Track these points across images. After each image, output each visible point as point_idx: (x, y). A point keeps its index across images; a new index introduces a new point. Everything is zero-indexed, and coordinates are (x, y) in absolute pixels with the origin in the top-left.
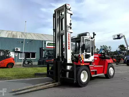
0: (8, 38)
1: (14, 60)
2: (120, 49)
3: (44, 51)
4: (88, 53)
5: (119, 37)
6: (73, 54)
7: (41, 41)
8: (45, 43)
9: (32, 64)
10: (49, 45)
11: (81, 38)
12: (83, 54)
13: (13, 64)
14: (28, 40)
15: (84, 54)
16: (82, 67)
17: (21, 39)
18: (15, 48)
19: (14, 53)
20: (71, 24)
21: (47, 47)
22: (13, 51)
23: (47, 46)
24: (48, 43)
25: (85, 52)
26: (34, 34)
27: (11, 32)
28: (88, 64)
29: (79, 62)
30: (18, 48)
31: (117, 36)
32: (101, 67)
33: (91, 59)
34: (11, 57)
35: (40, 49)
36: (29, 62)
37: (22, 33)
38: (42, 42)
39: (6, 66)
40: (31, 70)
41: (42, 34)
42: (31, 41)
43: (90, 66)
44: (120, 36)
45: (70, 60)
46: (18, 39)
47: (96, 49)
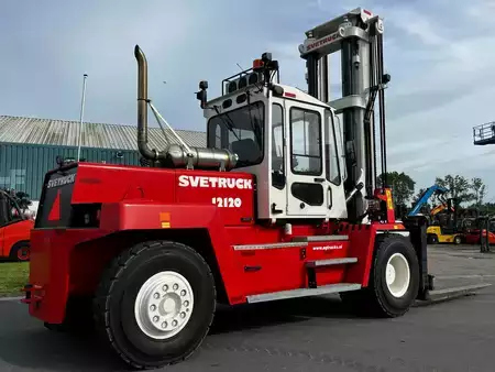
27: (44, 124)
34: (27, 217)
39: (7, 254)
42: (117, 156)
46: (64, 149)
47: (417, 192)
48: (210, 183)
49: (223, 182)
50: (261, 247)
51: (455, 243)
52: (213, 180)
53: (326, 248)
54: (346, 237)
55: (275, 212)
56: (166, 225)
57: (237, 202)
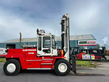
7: (74, 41)
24: (80, 42)
30: (59, 47)
48: (28, 50)
49: (30, 50)
50: (32, 60)
52: (29, 50)
53: (47, 61)
54: (53, 59)
55: (38, 55)
56: (12, 57)
57: (33, 53)
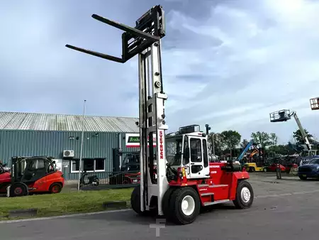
0: (51, 132)
1: (62, 176)
2: (298, 139)
3: (121, 155)
4: (196, 164)
5: (283, 117)
6: (169, 165)
7: (115, 133)
8: (124, 138)
9: (98, 183)
10: (132, 142)
11: (182, 136)
12: (188, 165)
13: (62, 184)
14: (89, 132)
15: (190, 164)
16: (183, 189)
17: (75, 132)
18: (65, 151)
19: (61, 160)
20: (163, 116)
21: (128, 146)
22: (60, 158)
23: (127, 144)
24: (130, 137)
25: (190, 162)
26: (101, 118)
27: (54, 118)
28: (195, 183)
29: (179, 180)
30: (70, 151)
31: (280, 113)
32: (224, 188)
33: (204, 172)
34: (56, 170)
35: (114, 150)
36: (91, 179)
37: (77, 118)
38: (118, 136)
39: (48, 190)
40: (97, 196)
41: (117, 118)
42: (95, 135)
43: (199, 186)
44: (286, 116)
45: (163, 178)
46: (69, 132)
47: (242, 141)
51: (264, 171)
